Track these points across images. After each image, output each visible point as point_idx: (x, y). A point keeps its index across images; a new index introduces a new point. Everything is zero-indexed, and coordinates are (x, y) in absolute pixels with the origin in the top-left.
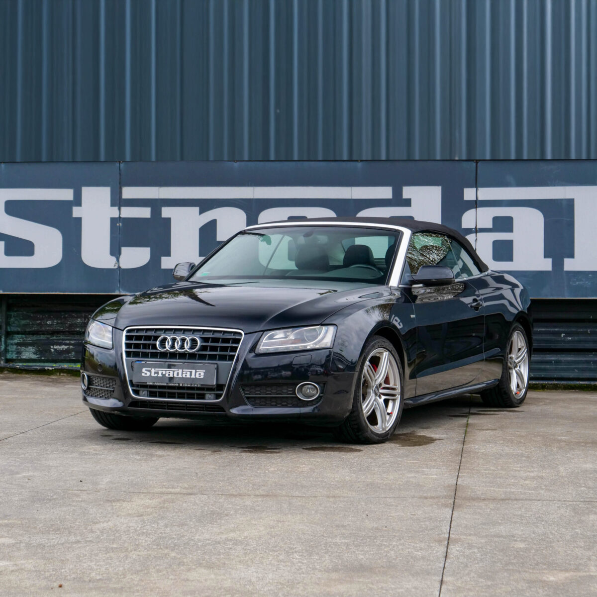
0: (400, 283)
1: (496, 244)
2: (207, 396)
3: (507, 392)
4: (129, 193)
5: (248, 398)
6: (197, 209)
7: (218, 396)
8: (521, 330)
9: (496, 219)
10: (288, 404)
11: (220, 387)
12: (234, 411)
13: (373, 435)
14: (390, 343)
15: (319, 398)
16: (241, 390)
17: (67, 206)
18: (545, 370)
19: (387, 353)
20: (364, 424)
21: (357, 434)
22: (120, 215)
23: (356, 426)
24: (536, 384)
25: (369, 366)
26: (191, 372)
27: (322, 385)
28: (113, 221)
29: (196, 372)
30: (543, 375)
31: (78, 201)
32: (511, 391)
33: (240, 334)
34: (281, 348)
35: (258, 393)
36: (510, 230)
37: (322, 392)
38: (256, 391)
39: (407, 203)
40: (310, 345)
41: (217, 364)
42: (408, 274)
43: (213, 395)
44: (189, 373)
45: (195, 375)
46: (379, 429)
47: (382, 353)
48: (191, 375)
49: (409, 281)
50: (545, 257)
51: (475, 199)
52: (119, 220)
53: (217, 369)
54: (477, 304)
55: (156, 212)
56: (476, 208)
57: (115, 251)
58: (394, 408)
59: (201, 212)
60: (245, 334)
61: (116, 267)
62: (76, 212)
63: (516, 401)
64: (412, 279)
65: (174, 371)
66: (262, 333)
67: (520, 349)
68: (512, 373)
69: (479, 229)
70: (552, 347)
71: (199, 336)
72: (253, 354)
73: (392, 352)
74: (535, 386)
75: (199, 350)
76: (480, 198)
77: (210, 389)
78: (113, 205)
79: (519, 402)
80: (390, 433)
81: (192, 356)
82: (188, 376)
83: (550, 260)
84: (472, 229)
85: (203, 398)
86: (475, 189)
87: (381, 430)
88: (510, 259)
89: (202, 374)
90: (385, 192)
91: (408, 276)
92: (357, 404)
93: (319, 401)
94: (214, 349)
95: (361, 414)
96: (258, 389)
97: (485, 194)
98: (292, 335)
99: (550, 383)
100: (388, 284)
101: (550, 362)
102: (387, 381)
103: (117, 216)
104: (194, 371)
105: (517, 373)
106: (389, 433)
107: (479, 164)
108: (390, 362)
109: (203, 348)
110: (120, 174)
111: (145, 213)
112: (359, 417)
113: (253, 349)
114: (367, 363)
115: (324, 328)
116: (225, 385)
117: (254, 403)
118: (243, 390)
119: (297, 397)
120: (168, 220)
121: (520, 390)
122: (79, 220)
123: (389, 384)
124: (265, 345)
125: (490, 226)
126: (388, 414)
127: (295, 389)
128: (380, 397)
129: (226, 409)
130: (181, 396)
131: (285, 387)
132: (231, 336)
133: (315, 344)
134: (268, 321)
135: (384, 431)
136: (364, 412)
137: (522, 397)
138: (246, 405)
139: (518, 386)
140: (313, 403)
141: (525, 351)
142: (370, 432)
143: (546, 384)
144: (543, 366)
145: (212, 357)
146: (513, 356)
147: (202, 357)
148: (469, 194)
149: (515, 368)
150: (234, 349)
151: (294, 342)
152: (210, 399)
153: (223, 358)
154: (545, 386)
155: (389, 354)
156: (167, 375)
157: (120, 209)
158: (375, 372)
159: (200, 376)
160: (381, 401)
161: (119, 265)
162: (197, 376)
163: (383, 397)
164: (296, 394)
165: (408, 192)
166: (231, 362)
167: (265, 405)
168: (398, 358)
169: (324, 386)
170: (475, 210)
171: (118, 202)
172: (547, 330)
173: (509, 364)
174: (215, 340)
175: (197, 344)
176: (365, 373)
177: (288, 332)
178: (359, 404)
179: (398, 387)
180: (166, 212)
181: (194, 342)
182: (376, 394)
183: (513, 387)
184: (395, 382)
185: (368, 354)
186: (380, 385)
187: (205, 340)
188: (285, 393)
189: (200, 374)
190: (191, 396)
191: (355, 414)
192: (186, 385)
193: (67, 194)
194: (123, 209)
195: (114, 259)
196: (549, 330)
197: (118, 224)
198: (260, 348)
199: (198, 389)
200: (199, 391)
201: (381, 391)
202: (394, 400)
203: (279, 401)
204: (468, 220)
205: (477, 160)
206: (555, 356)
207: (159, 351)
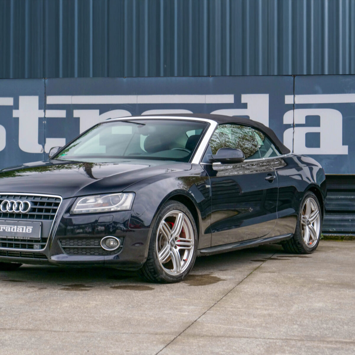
0: (201, 160)
1: (308, 135)
2: (35, 246)
3: (300, 242)
4: (51, 100)
5: (64, 248)
6: (98, 111)
7: (43, 247)
8: (313, 197)
9: (307, 118)
10: (95, 253)
11: (44, 240)
12: (54, 258)
13: (167, 277)
14: (184, 206)
15: (120, 249)
16: (59, 242)
17: (9, 109)
18: (344, 226)
19: (182, 214)
20: (159, 269)
21: (154, 276)
22: (45, 115)
23: (153, 270)
24: (337, 236)
25: (165, 224)
26: (23, 228)
27: (122, 238)
28: (40, 119)
29: (26, 228)
30: (342, 229)
31: (16, 106)
32: (304, 243)
33: (60, 199)
34: (92, 210)
35: (72, 244)
36: (318, 125)
37: (122, 244)
38: (70, 243)
39: (245, 106)
40: (113, 208)
41: (42, 222)
42: (210, 155)
43: (39, 246)
44: (21, 229)
45: (26, 231)
46: (174, 272)
47: (177, 214)
48: (23, 230)
49: (210, 160)
50: (343, 144)
51: (293, 103)
52: (44, 118)
53: (42, 226)
54: (271, 178)
55: (70, 113)
56: (294, 109)
57: (42, 141)
58: (189, 256)
59: (100, 113)
60: (63, 199)
61: (42, 152)
62: (15, 114)
63: (308, 249)
64: (212, 159)
65: (11, 227)
66: (76, 198)
67: (312, 211)
68: (306, 229)
69: (296, 124)
70: (349, 210)
71: (30, 200)
72: (68, 215)
73: (187, 213)
74: (336, 238)
75: (29, 211)
76: (296, 102)
77: (37, 241)
78: (40, 108)
79: (310, 250)
80: (184, 275)
81: (25, 216)
82: (21, 231)
83: (346, 147)
84: (291, 124)
85: (32, 248)
86: (293, 96)
87: (176, 273)
88: (318, 145)
89: (31, 230)
90: (229, 99)
91: (209, 156)
92: (153, 254)
93: (120, 251)
94: (40, 210)
95: (156, 261)
96: (72, 241)
97: (300, 99)
98: (100, 200)
99: (347, 235)
100: (191, 162)
101: (347, 221)
102: (182, 234)
103: (43, 116)
104: (25, 227)
105: (309, 228)
106: (182, 275)
107: (296, 78)
108: (185, 220)
109: (33, 210)
110: (45, 87)
111: (62, 114)
112: (155, 263)
113: (68, 211)
114: (163, 222)
115: (125, 195)
116: (48, 238)
117: (68, 252)
118: (61, 242)
119: (102, 248)
120: (78, 119)
121: (313, 241)
122: (17, 119)
123: (185, 238)
124: (78, 208)
125: (304, 122)
126: (184, 260)
127: (100, 242)
128: (176, 248)
129: (48, 257)
130: (17, 246)
131: (92, 240)
132: (53, 201)
133: (117, 207)
134: (81, 190)
135: (179, 274)
136: (160, 259)
137: (314, 247)
138: (62, 253)
139: (311, 238)
140: (115, 252)
141: (318, 212)
142: (165, 275)
143: (344, 236)
144: (343, 224)
145: (39, 217)
146: (307, 216)
147: (32, 216)
148: (289, 99)
149: (308, 225)
150: (54, 211)
151: (101, 205)
152: (37, 249)
153: (46, 217)
154: (343, 238)
155: (183, 215)
156: (6, 230)
157: (45, 112)
158: (171, 229)
159: (29, 231)
160: (176, 251)
161: (44, 151)
162: (27, 231)
163: (179, 248)
164: (101, 246)
165: (245, 98)
166: (51, 221)
167: (78, 254)
168: (193, 218)
169: (124, 239)
170: (292, 111)
171: (44, 107)
172: (346, 197)
173: (302, 222)
174: (42, 204)
175: (28, 206)
176: (160, 230)
177: (98, 197)
178: (154, 253)
179: (192, 240)
180: (76, 113)
181: (26, 205)
182: (172, 245)
183: (306, 239)
184: (190, 236)
185: (163, 215)
186: (176, 238)
187: (35, 203)
188: (92, 244)
189: (29, 230)
190: (24, 246)
191: (152, 261)
192: (20, 238)
193: (8, 101)
194: (47, 111)
195: (41, 146)
196: (347, 197)
197: (44, 122)
198: (75, 210)
199: (29, 241)
200: (28, 243)
201: (177, 243)
202: (189, 250)
203: (88, 251)
204: (288, 118)
205: (294, 75)
206: (351, 216)
207: (1, 212)
